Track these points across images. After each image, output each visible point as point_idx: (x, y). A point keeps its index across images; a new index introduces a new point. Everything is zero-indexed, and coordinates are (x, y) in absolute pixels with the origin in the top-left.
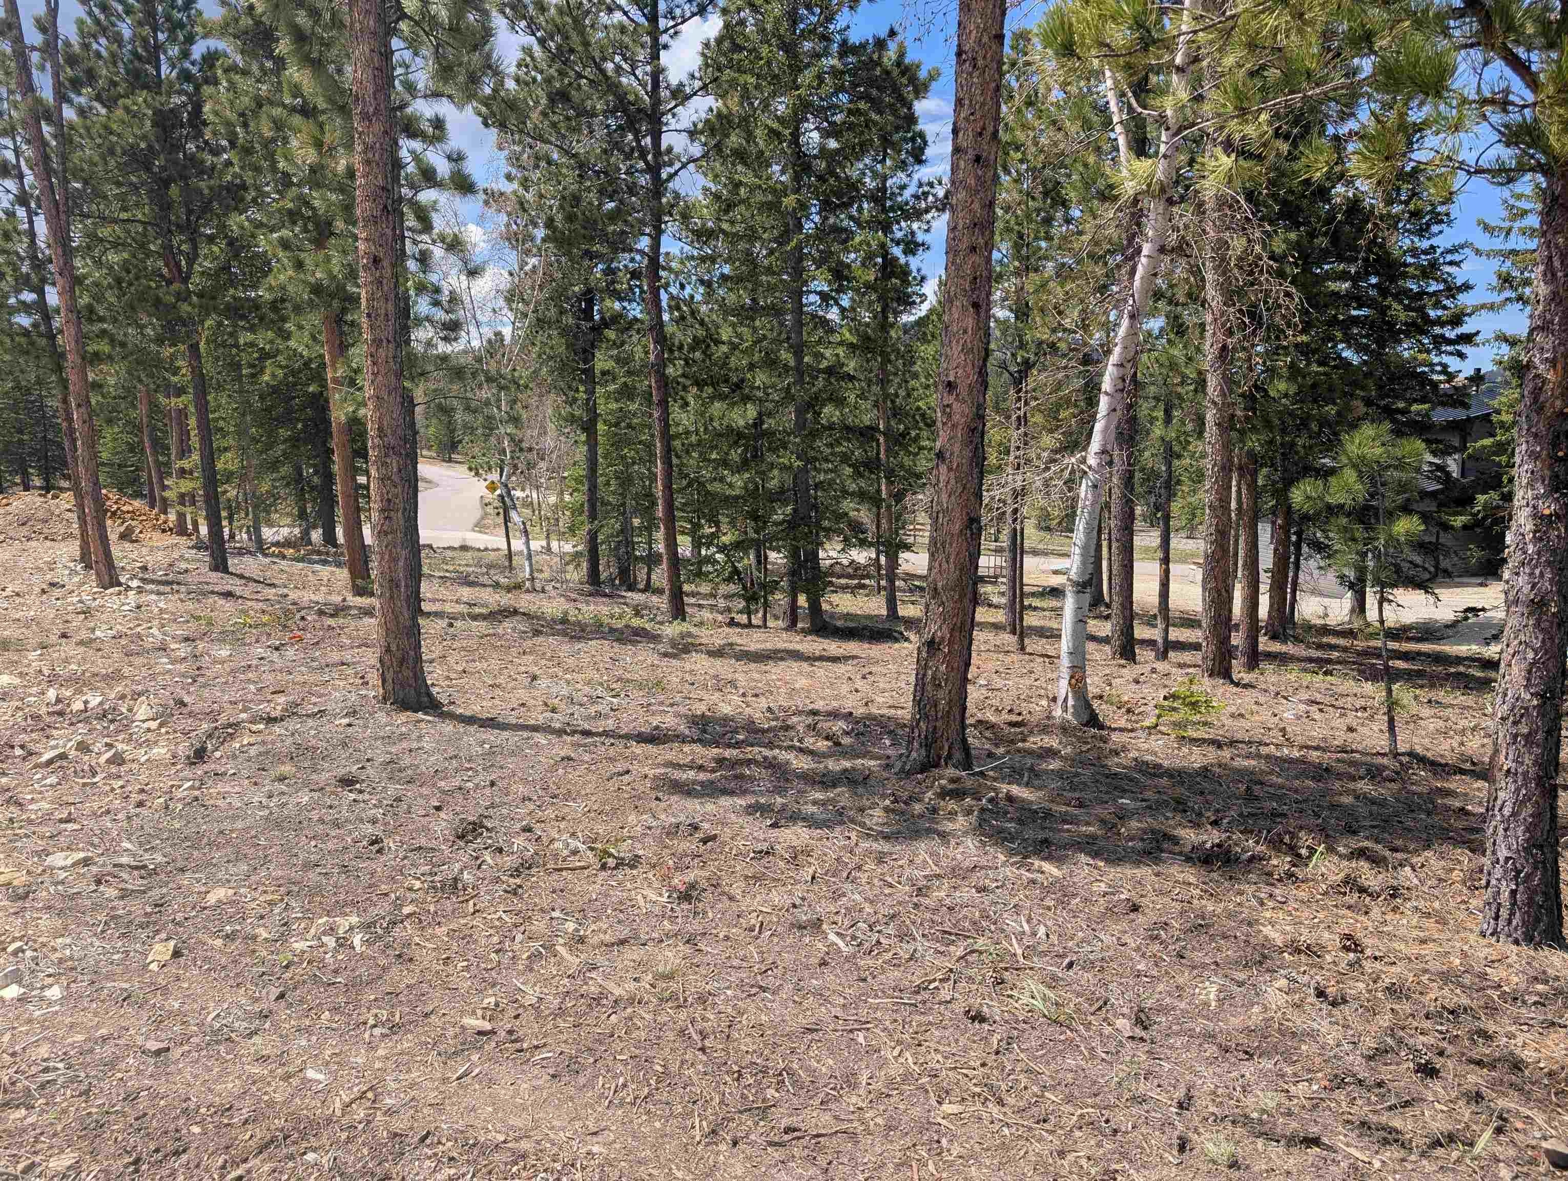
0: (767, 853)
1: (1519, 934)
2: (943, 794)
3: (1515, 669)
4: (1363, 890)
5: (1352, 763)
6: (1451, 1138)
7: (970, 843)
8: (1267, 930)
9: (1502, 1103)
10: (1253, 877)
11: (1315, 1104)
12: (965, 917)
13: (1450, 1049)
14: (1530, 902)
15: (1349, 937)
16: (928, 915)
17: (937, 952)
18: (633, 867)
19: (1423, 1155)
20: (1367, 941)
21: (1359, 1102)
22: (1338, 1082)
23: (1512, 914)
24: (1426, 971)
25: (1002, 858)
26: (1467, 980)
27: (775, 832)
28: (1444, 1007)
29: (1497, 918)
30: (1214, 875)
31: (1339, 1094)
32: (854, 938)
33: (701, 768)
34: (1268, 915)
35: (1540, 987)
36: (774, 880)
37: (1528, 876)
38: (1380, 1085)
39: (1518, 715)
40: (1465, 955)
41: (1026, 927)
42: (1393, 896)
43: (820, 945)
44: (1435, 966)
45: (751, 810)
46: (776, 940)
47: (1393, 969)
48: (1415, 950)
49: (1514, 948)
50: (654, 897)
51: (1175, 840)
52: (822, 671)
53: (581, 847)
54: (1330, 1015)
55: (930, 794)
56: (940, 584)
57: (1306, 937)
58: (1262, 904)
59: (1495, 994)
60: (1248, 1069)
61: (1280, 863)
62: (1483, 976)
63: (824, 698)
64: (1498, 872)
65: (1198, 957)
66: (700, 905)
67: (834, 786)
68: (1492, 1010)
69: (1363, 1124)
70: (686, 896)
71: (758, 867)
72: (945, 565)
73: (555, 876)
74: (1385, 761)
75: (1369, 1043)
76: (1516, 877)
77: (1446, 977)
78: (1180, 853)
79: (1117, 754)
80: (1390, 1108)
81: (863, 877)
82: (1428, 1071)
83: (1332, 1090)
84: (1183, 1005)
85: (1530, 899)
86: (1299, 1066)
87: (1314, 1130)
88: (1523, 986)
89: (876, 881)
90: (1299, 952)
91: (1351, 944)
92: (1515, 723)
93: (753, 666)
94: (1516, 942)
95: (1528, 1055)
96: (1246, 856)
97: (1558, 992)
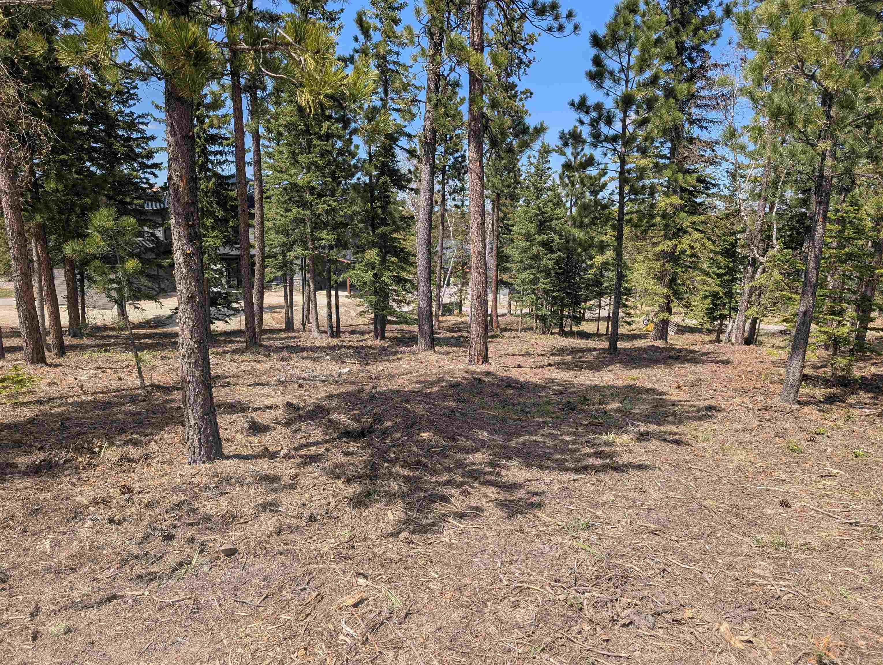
1: (204, 458)
3: (185, 331)
4: (131, 460)
5: (122, 397)
6: (181, 564)
8: (78, 498)
9: (203, 538)
10: (67, 472)
11: (113, 579)
13: (179, 523)
14: (207, 442)
15: (124, 486)
19: (169, 578)
20: (134, 486)
21: (136, 567)
22: (125, 562)
23: (200, 450)
24: (164, 490)
26: (184, 488)
28: (174, 504)
29: (194, 454)
30: (43, 478)
31: (127, 568)
34: (78, 490)
35: (215, 479)
37: (205, 429)
38: (146, 554)
39: (190, 353)
40: (182, 476)
42: (146, 459)
44: (168, 486)
47: (149, 495)
48: (159, 481)
49: (203, 465)
51: (15, 466)
54: (118, 529)
57: (101, 494)
58: (74, 485)
59: (197, 490)
60: (73, 577)
61: (83, 460)
62: (191, 483)
64: (192, 431)
65: (37, 527)
68: (196, 497)
69: (138, 577)
74: (139, 392)
75: (140, 535)
76: (200, 431)
77: (173, 490)
78: (19, 472)
80: (152, 563)
82: (169, 537)
83: (121, 567)
84: (29, 559)
85: (207, 440)
86: (102, 563)
87: (113, 591)
88: (208, 482)
90: (98, 503)
91: (126, 489)
92: (189, 357)
94: (204, 462)
95: (213, 512)
96: (61, 462)
97: (223, 479)
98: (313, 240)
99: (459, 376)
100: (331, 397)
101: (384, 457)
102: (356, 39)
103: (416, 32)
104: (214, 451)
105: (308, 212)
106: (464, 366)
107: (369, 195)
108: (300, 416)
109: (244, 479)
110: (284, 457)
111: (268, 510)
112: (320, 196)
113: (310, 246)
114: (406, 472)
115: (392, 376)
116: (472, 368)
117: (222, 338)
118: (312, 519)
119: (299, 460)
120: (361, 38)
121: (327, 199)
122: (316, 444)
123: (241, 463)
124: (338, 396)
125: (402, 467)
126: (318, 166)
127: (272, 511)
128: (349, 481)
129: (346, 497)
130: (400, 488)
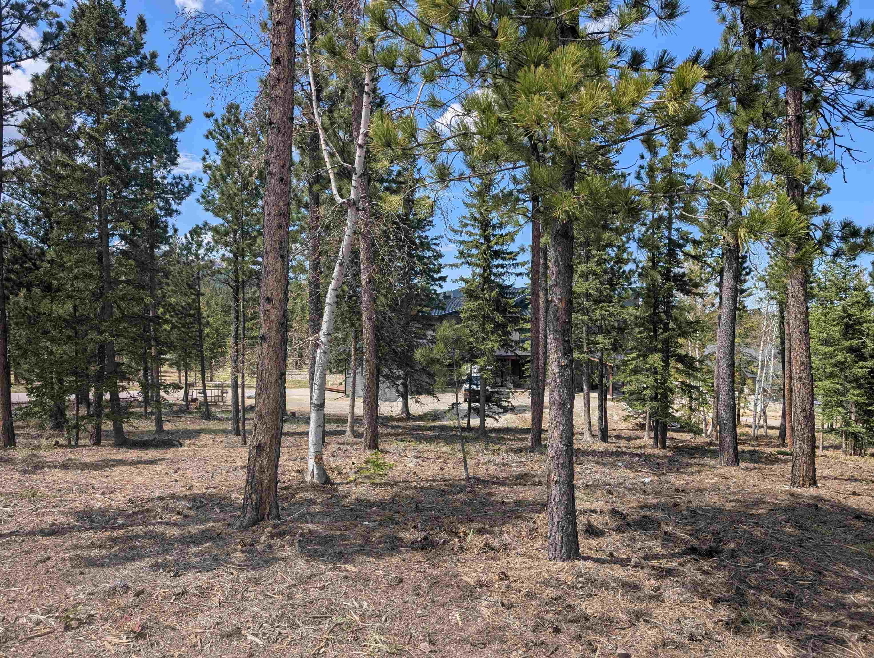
0: (183, 594)
1: (565, 557)
2: (272, 536)
3: (556, 434)
4: (492, 549)
5: (451, 486)
7: (301, 563)
8: (465, 578)
9: (588, 638)
10: (448, 552)
12: (321, 606)
13: (560, 618)
14: (568, 540)
15: (502, 573)
16: (301, 610)
17: (314, 630)
18: (90, 624)
20: (509, 574)
21: (540, 654)
22: (528, 647)
23: (562, 547)
25: (323, 567)
26: (553, 582)
27: (180, 580)
28: (551, 598)
29: (555, 551)
30: (430, 555)
31: (531, 653)
32: (264, 634)
33: (101, 547)
34: (461, 570)
35: (581, 579)
36: (193, 610)
37: (567, 528)
38: (543, 643)
39: (558, 455)
40: (548, 571)
41: (356, 604)
42: (505, 549)
43: (245, 645)
44: (539, 579)
45: (155, 567)
46: (214, 648)
47: (524, 585)
48: (528, 573)
49: (563, 563)
50: (117, 641)
51: (400, 539)
52: (147, 471)
53: (42, 618)
54: (511, 614)
55: (263, 538)
56: (263, 412)
58: (456, 565)
59: (565, 587)
61: (455, 542)
62: (557, 579)
63: (158, 488)
64: (555, 529)
66: (153, 638)
67: (201, 543)
68: (568, 594)
70: (140, 635)
71: (180, 604)
72: (267, 401)
73: (29, 644)
74: (464, 482)
75: (531, 623)
76: (562, 529)
77: (545, 583)
78: (408, 546)
79: (346, 497)
81: (251, 596)
82: (557, 630)
83: (527, 651)
84: (445, 627)
86: (508, 644)
88: (574, 580)
89: (260, 596)
90: (483, 586)
91: (502, 576)
93: (96, 473)
94: (564, 561)
95: (588, 612)
96: (441, 542)
97: (588, 580)
98: (588, 344)
99: (784, 500)
100: (646, 507)
101: (745, 582)
102: (642, 157)
103: (718, 146)
104: (573, 551)
105: (586, 318)
106: (786, 487)
107: (653, 301)
108: (628, 524)
109: (608, 582)
110: (636, 566)
111: (641, 620)
112: (597, 302)
113: (585, 349)
114: (780, 604)
115: (700, 491)
116: (796, 490)
117: (493, 435)
118: (692, 638)
119: (654, 572)
120: (648, 155)
121: (605, 304)
122: (664, 557)
123: (599, 566)
124: (655, 507)
125: (772, 596)
126: (596, 275)
127: (647, 621)
128: (716, 602)
129: (721, 621)
130: (779, 621)
